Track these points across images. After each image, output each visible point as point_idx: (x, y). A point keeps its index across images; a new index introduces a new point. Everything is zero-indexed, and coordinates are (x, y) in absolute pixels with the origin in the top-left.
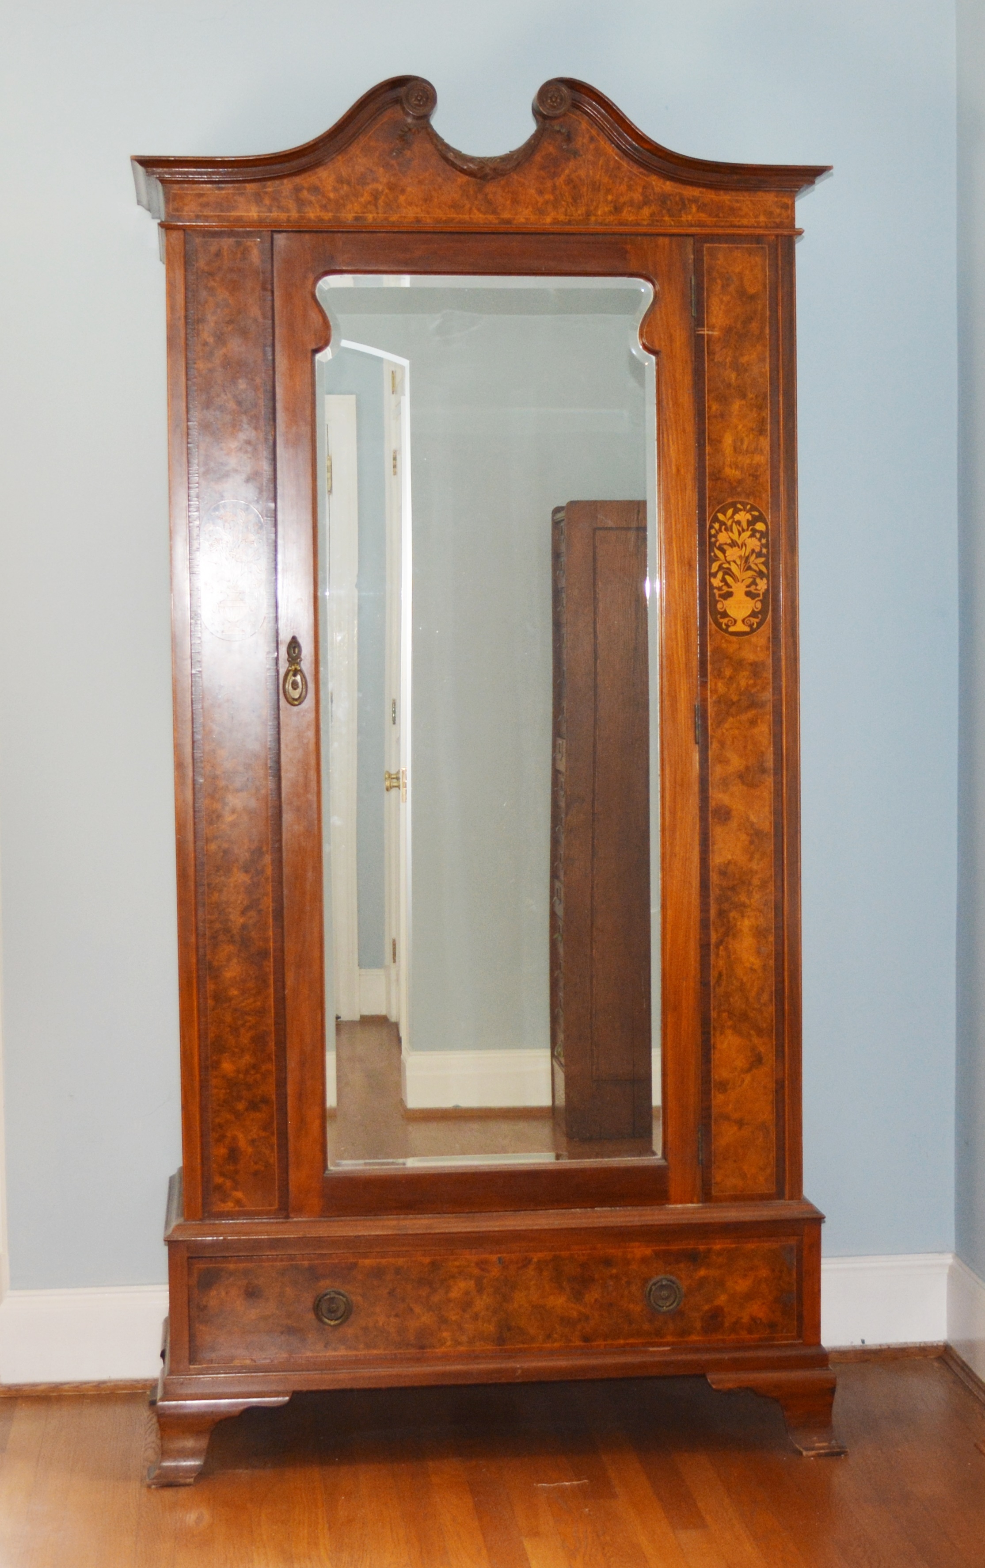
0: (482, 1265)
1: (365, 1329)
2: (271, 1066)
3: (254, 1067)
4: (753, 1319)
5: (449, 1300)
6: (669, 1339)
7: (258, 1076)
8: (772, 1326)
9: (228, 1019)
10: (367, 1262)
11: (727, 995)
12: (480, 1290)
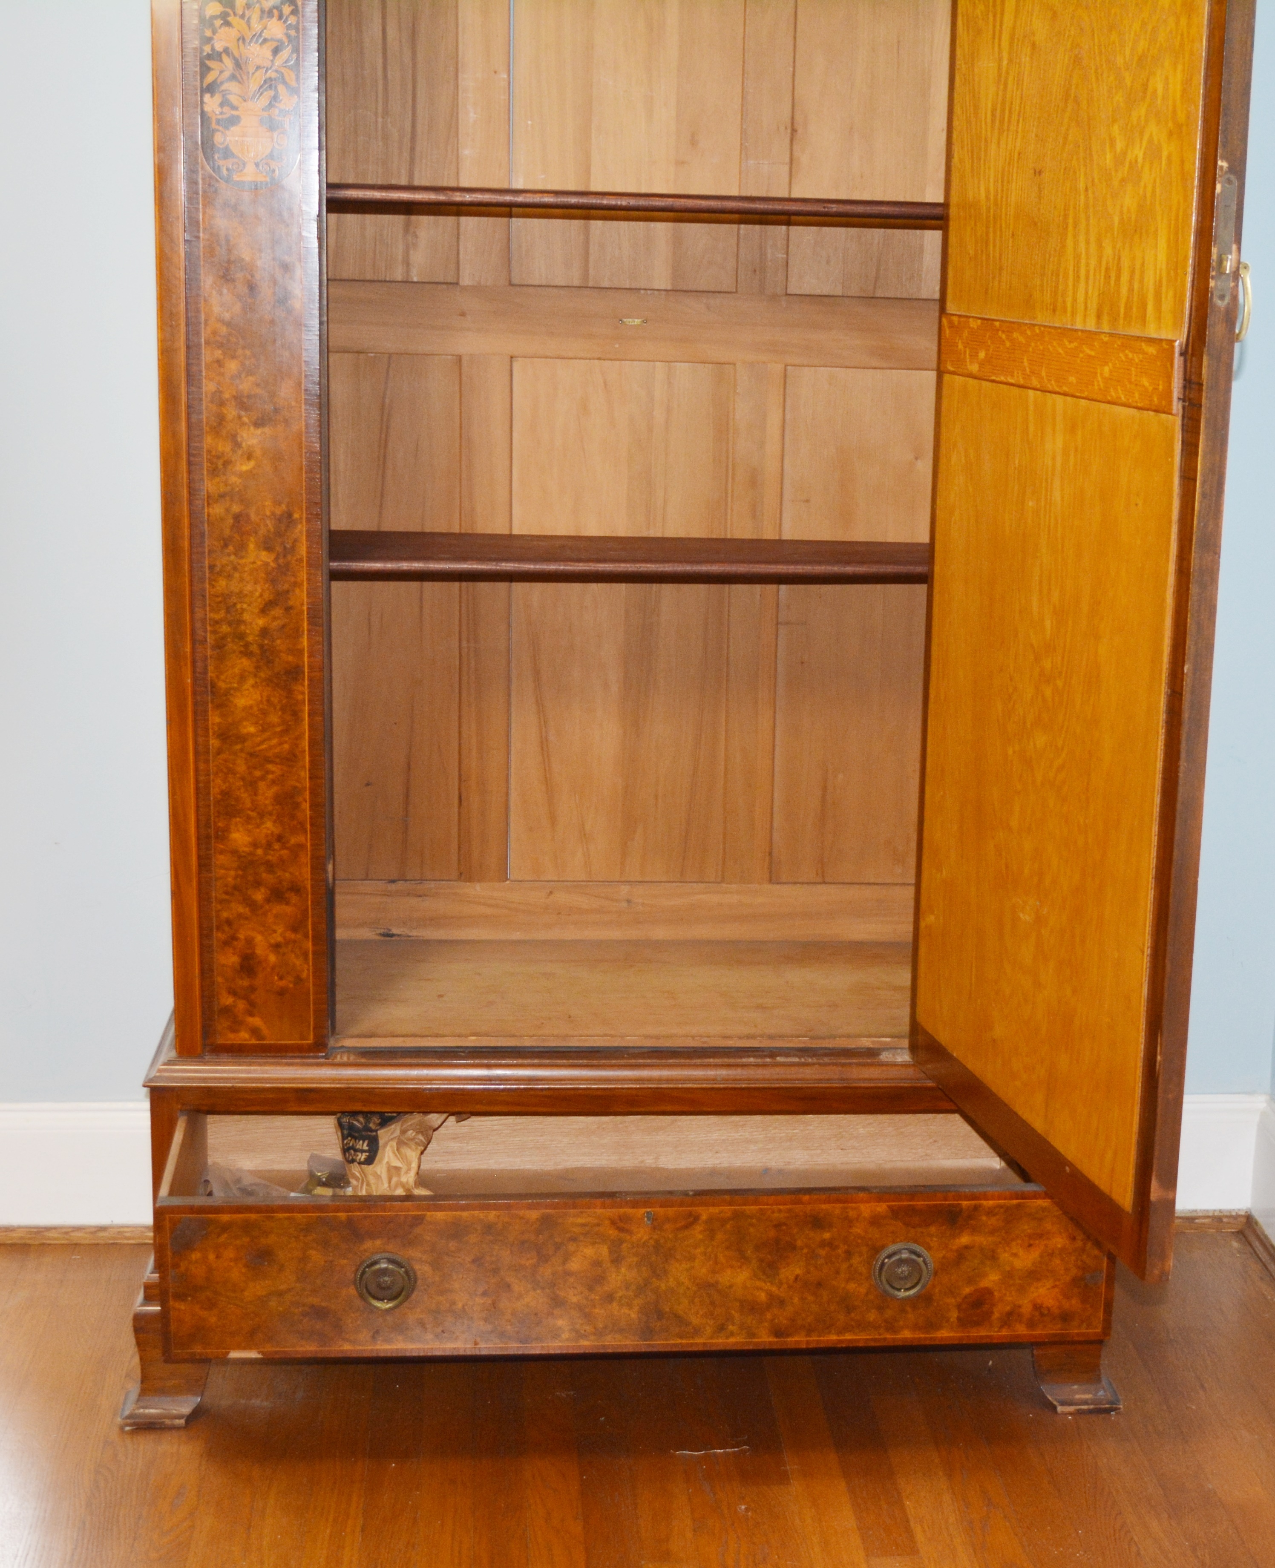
2: (304, 839)
3: (279, 839)
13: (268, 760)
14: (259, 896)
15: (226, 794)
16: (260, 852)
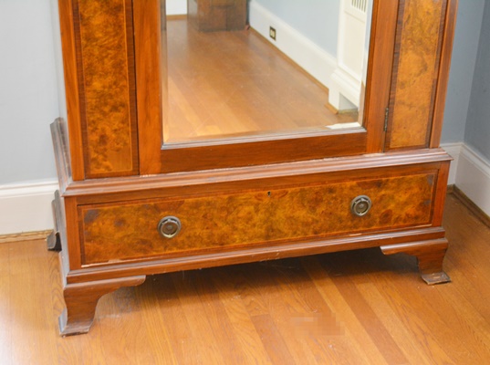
0: (259, 197)
1: (189, 237)
2: (126, 83)
3: (115, 83)
4: (407, 215)
5: (239, 218)
6: (361, 229)
7: (118, 89)
8: (417, 217)
9: (96, 52)
10: (190, 200)
11: (412, 29)
12: (257, 211)
13: (108, 48)
14: (106, 109)
15: (90, 65)
16: (106, 90)
